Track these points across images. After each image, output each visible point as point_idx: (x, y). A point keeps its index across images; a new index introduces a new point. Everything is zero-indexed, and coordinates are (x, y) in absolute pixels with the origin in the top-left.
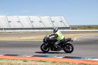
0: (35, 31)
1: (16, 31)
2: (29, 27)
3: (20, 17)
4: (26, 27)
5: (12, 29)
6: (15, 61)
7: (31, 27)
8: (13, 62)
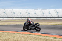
0: (60, 19)
1: (47, 19)
2: (55, 16)
3: (50, 10)
4: (54, 17)
5: (45, 18)
6: (49, 38)
7: (57, 16)
8: (48, 38)
